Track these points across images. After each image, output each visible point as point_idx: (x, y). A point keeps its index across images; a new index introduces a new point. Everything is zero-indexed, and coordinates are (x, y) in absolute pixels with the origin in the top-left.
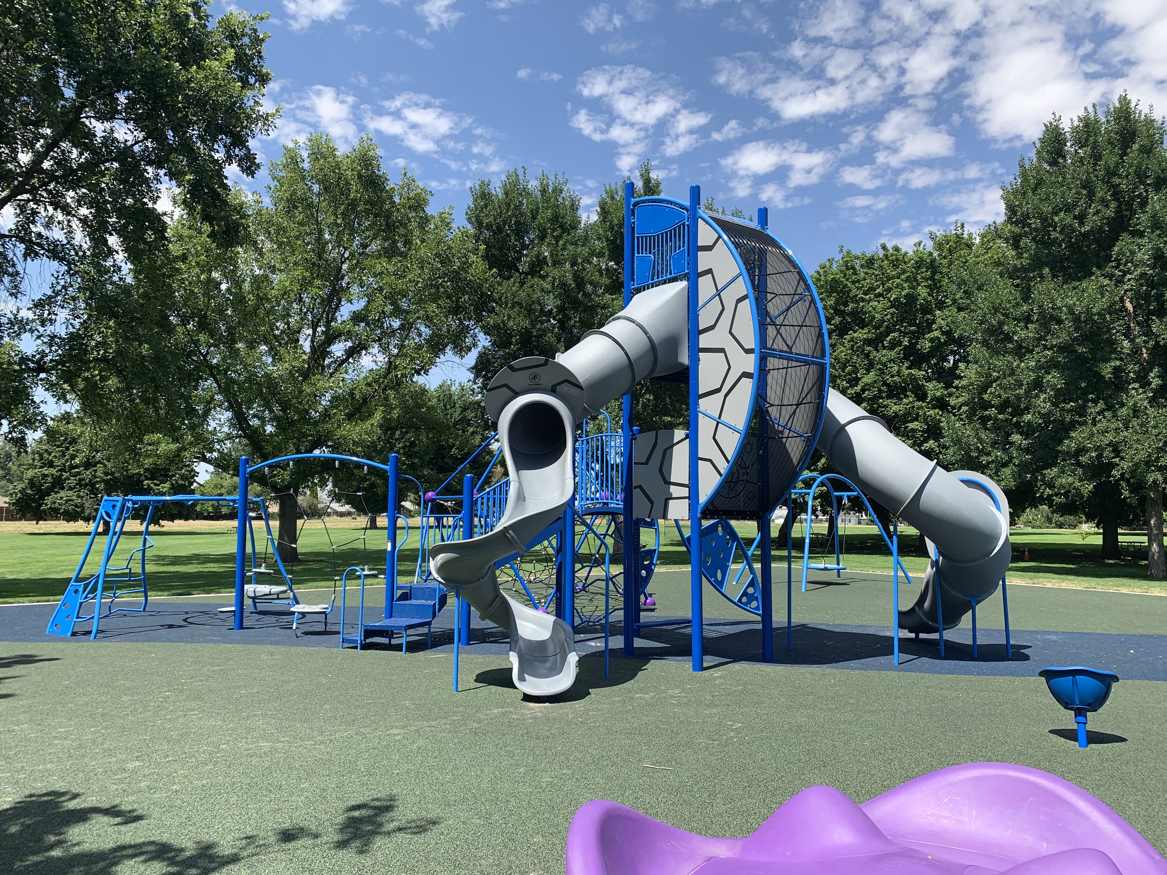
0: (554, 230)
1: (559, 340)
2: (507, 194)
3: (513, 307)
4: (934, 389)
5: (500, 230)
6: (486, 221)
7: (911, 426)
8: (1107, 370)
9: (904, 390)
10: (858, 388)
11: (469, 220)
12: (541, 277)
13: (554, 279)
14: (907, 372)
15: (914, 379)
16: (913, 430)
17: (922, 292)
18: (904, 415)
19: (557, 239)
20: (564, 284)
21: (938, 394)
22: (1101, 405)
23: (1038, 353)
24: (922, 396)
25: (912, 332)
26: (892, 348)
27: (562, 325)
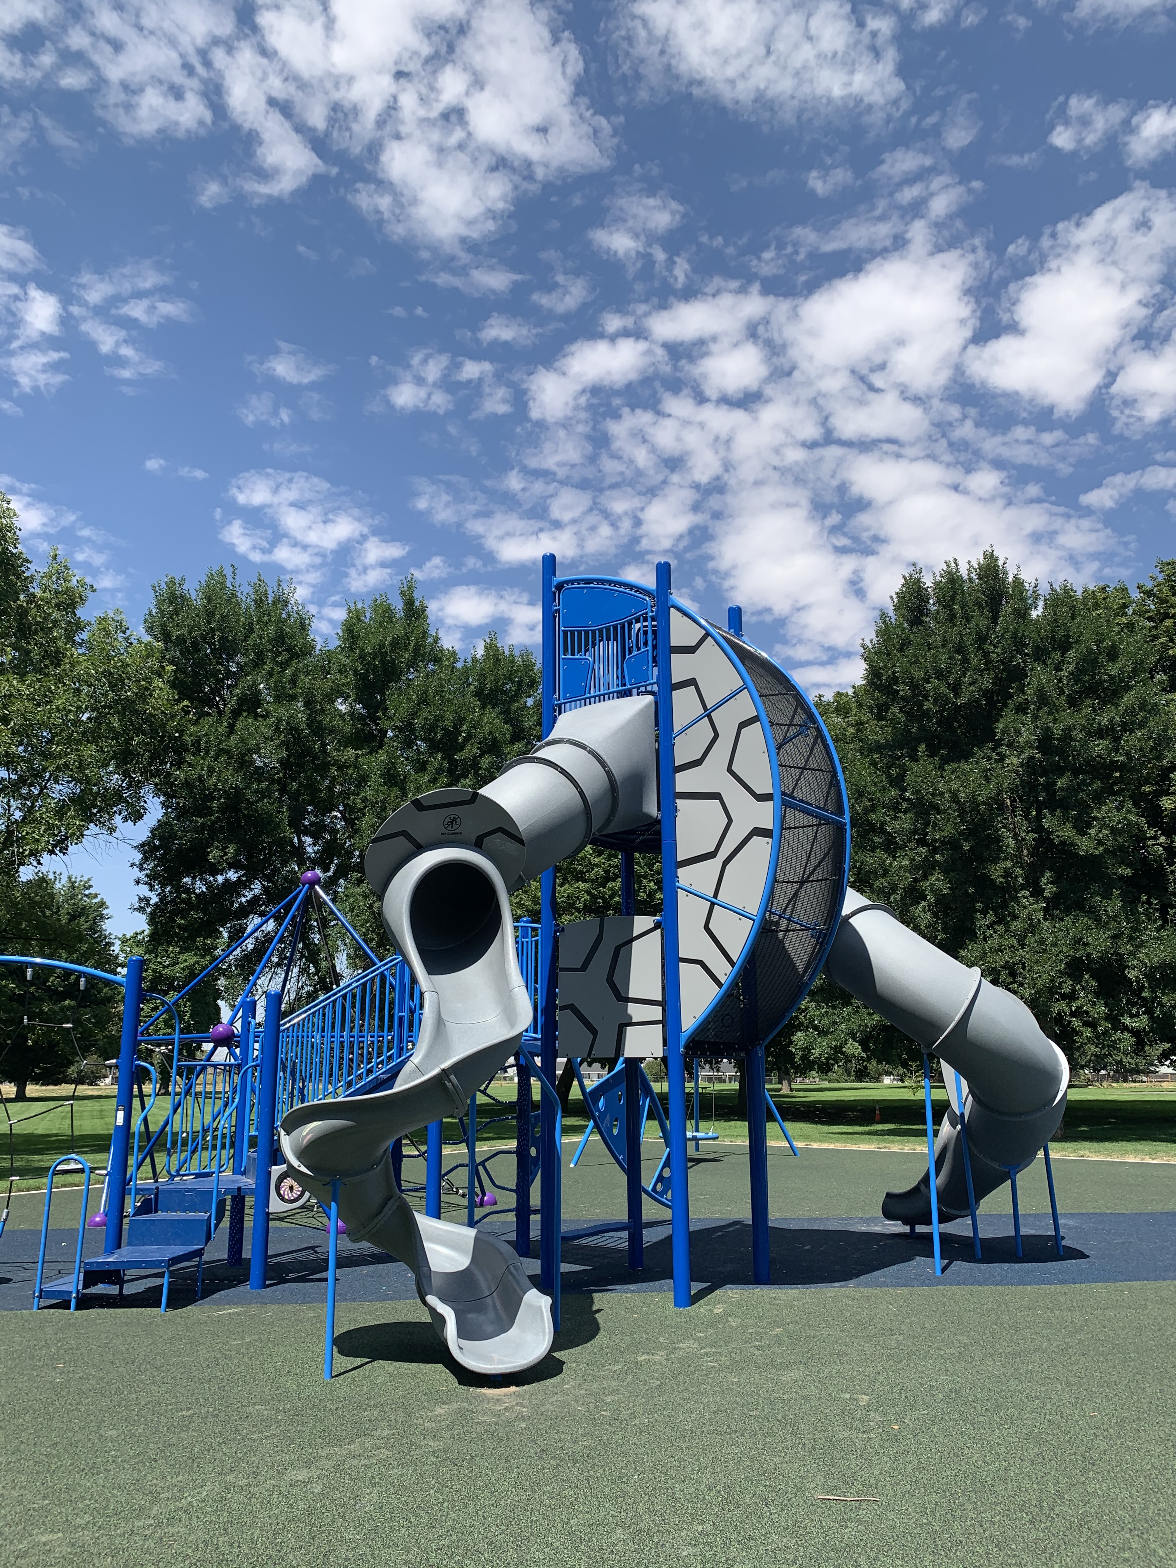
0: (277, 654)
2: (208, 599)
3: (217, 756)
5: (196, 647)
8: (997, 873)
19: (283, 666)
20: (294, 729)
23: (911, 849)
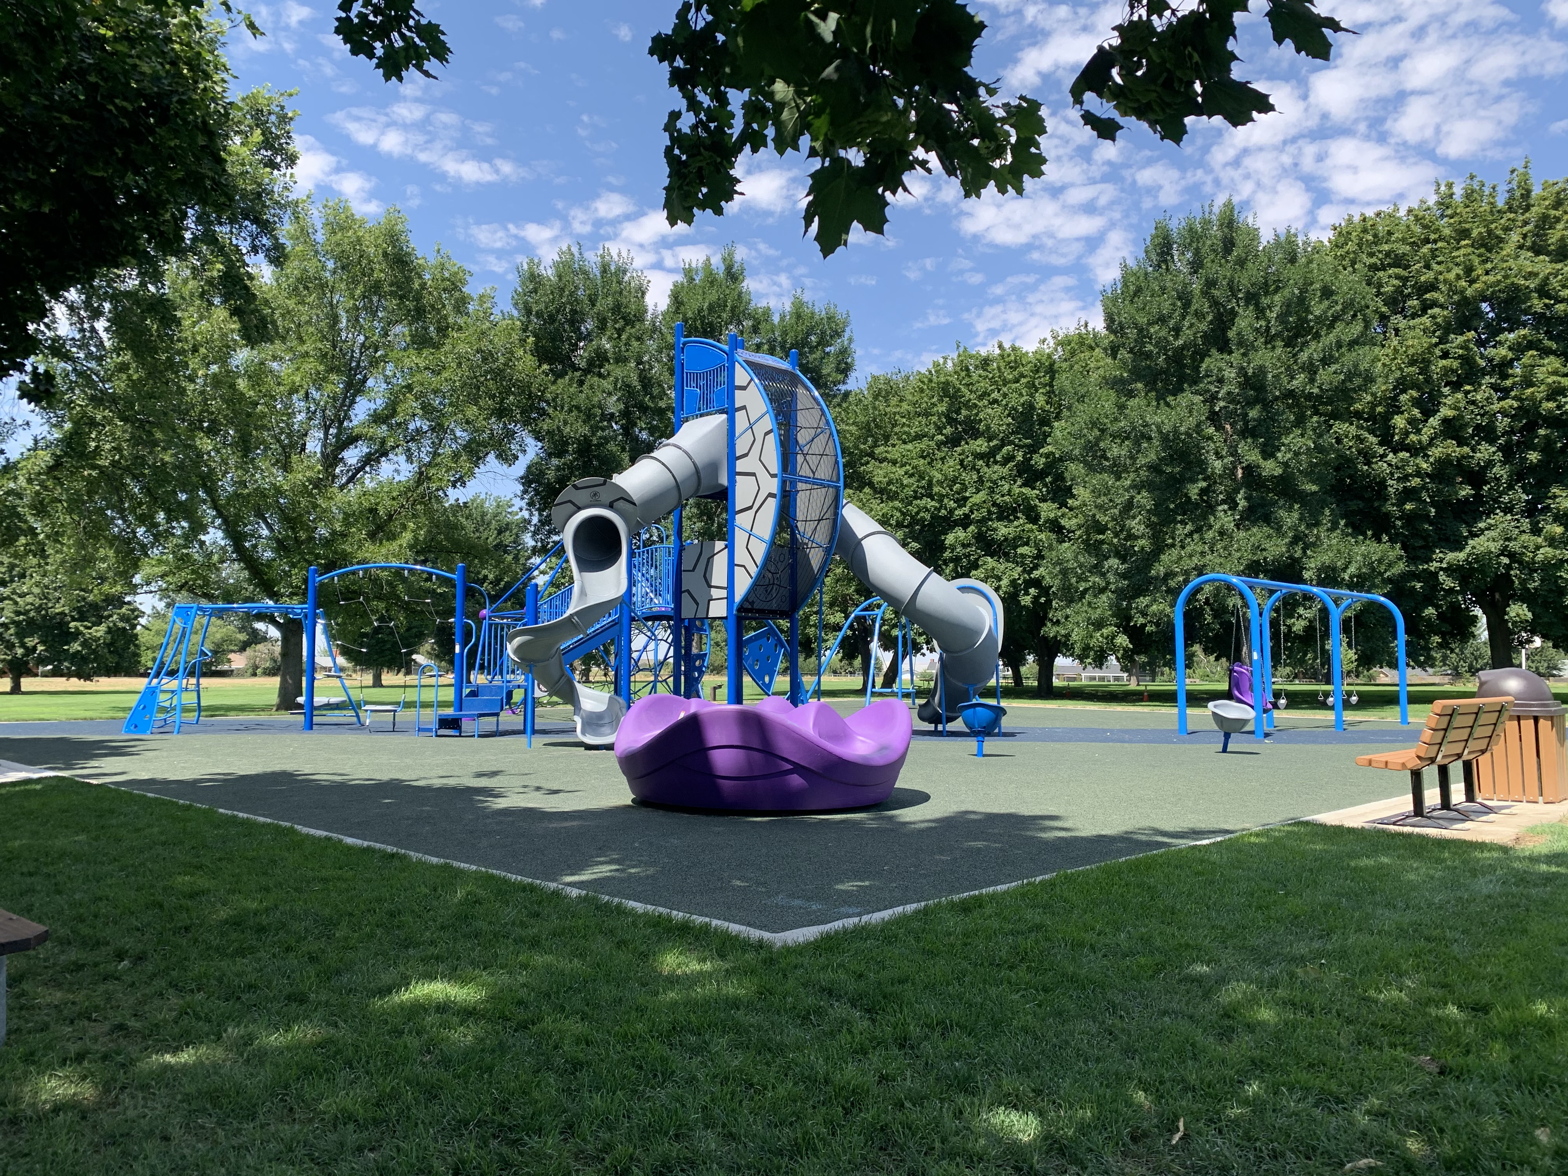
0: (616, 321)
1: (623, 449)
2: (560, 277)
3: (570, 411)
4: (1048, 510)
5: (552, 319)
6: (535, 309)
7: (1020, 550)
8: (1194, 491)
9: (1015, 510)
10: (966, 510)
11: (516, 305)
12: (600, 375)
13: (617, 379)
14: (1017, 490)
15: (1026, 499)
16: (1023, 556)
17: (1040, 400)
18: (1014, 539)
19: (620, 332)
20: (629, 386)
21: (1052, 515)
22: (1189, 527)
24: (1033, 516)
25: (1025, 446)
26: (1004, 464)
27: (627, 430)
